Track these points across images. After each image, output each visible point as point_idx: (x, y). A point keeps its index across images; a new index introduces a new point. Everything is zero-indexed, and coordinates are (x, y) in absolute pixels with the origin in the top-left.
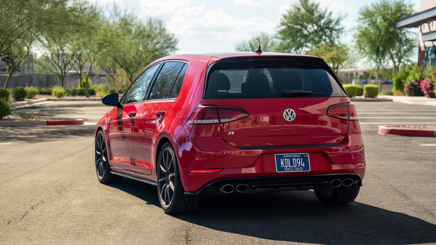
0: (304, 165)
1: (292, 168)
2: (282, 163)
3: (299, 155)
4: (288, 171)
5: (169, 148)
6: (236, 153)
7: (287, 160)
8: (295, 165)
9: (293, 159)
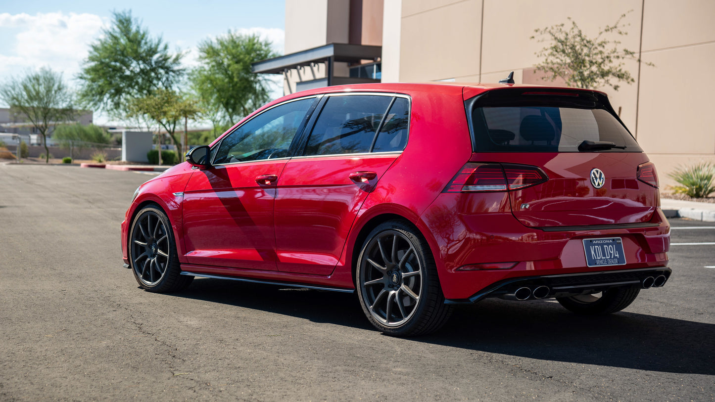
0: (618, 255)
1: (604, 259)
2: (593, 252)
3: (610, 239)
4: (601, 265)
5: (403, 232)
6: (524, 238)
7: (597, 248)
8: (608, 256)
9: (605, 246)
